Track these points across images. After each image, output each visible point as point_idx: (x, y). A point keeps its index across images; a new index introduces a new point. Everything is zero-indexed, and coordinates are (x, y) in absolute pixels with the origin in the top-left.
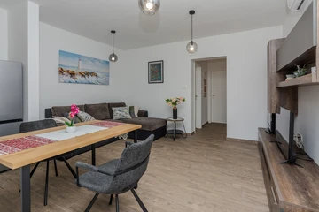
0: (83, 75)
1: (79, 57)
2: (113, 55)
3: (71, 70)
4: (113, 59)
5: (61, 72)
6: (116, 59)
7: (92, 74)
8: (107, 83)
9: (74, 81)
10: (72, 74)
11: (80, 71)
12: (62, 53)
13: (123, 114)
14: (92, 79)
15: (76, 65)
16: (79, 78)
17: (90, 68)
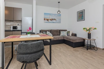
0: (51, 20)
1: (50, 14)
2: (59, 11)
3: (47, 18)
4: (59, 13)
5: (44, 19)
6: (60, 13)
7: (54, 19)
8: (60, 22)
9: (48, 22)
10: (48, 20)
11: (50, 19)
12: (45, 14)
13: (64, 34)
14: (54, 21)
15: (49, 17)
16: (50, 21)
17: (53, 18)
